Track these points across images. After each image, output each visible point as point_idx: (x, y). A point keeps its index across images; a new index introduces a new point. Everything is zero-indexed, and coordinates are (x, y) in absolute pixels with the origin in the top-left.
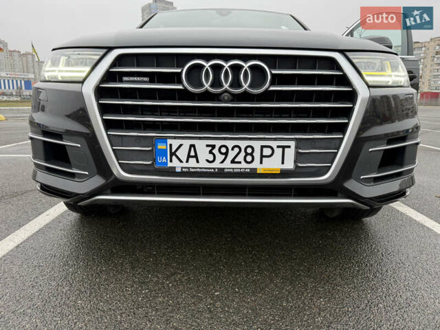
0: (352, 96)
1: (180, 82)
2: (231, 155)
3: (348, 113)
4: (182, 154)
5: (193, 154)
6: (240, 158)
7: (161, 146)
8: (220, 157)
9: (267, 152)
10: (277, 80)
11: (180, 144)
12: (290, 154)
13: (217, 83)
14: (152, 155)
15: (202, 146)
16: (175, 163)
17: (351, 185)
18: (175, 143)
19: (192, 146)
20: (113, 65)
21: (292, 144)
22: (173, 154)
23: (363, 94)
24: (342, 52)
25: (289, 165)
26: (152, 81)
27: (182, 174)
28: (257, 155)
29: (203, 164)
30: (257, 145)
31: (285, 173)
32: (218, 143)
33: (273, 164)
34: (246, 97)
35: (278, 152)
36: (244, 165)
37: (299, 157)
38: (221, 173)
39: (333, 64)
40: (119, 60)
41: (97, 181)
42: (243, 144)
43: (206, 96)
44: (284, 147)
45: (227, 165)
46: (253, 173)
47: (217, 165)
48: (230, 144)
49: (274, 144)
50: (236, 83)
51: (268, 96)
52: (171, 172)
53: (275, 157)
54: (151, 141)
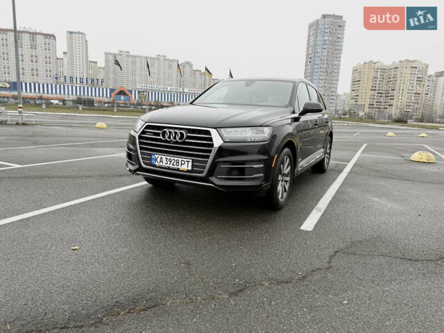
0: (212, 145)
1: (160, 136)
2: (172, 162)
3: (210, 151)
4: (159, 160)
5: (161, 161)
6: (175, 164)
7: (153, 157)
8: (169, 163)
9: (183, 162)
10: (188, 137)
12: (190, 164)
13: (170, 137)
14: (150, 159)
15: (164, 158)
16: (156, 163)
17: (213, 179)
18: (157, 156)
19: (162, 158)
20: (145, 128)
21: (191, 161)
22: (156, 160)
24: (216, 128)
25: (190, 168)
26: (153, 135)
27: (158, 167)
28: (180, 163)
29: (164, 164)
30: (180, 159)
31: (188, 171)
32: (169, 158)
33: (184, 167)
34: (177, 143)
35: (186, 163)
36: (176, 166)
37: (193, 166)
38: (169, 168)
39: (208, 133)
40: (147, 127)
41: (137, 167)
42: (176, 159)
43: (166, 141)
44: (188, 162)
45: (171, 166)
46: (178, 170)
47: (168, 165)
48: (172, 158)
49: (185, 160)
50: (175, 138)
51: (184, 143)
52: (155, 166)
53: (185, 165)
54: (151, 155)
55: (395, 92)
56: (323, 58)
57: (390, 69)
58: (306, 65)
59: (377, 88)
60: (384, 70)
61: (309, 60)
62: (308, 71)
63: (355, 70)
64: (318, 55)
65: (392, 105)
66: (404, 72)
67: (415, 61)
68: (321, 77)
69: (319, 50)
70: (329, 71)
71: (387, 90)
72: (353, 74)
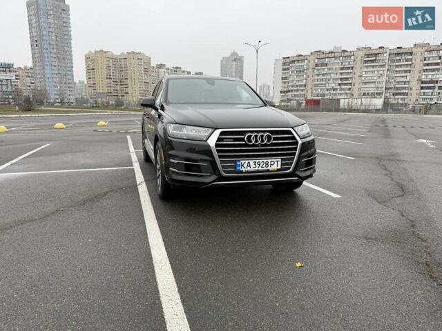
0: (296, 143)
1: (244, 141)
2: (261, 165)
3: (295, 149)
4: (245, 165)
5: (249, 165)
6: (264, 166)
7: (238, 163)
8: (258, 166)
9: (272, 163)
10: (275, 139)
11: (244, 162)
12: (280, 163)
13: (256, 141)
14: (235, 167)
15: (252, 162)
16: (243, 169)
17: (297, 173)
18: (243, 162)
19: (249, 162)
20: (220, 135)
21: (280, 160)
22: (242, 166)
23: (300, 142)
24: (292, 128)
25: (279, 167)
26: (234, 141)
27: (245, 172)
28: (269, 164)
29: (252, 168)
30: (269, 161)
31: (278, 170)
32: (257, 161)
33: (274, 167)
34: (266, 145)
35: (276, 163)
36: (265, 168)
37: (282, 164)
38: (258, 171)
39: (290, 132)
40: (222, 133)
41: (214, 177)
42: (265, 161)
43: (253, 145)
44: (278, 161)
45: (260, 168)
46: (268, 171)
47: (257, 169)
48: (261, 161)
49: (274, 160)
50: (262, 141)
51: (272, 145)
52: (242, 172)
53: (275, 165)
54: (235, 162)
55: (128, 81)
56: (51, 42)
57: (120, 59)
58: (33, 49)
59: (112, 77)
60: (115, 59)
61: (35, 43)
62: (36, 56)
63: (88, 58)
64: (45, 38)
65: (127, 93)
66: (132, 62)
67: (139, 53)
68: (53, 64)
69: (44, 33)
70: (61, 57)
71: (121, 79)
72: (86, 61)
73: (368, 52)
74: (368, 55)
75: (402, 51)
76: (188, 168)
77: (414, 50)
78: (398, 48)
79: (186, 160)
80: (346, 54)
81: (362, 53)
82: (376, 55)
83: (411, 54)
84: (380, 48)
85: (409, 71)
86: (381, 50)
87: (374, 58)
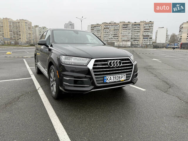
0: (132, 65)
1: (108, 65)
3: (132, 68)
4: (109, 79)
6: (118, 79)
7: (105, 78)
8: (115, 79)
9: (122, 77)
10: (123, 63)
12: (125, 76)
13: (114, 65)
14: (103, 80)
16: (108, 81)
18: (108, 77)
19: (111, 77)
20: (95, 62)
21: (125, 75)
22: (107, 79)
23: (134, 65)
24: (130, 57)
25: (125, 79)
26: (102, 65)
27: (109, 83)
28: (120, 78)
29: (112, 81)
30: (120, 76)
32: (115, 76)
33: (123, 79)
34: (119, 67)
36: (119, 80)
37: (126, 77)
38: (115, 82)
39: (129, 59)
41: (92, 87)
42: (118, 76)
43: (113, 67)
44: (124, 76)
45: (116, 80)
46: (120, 81)
47: (114, 80)
48: (116, 76)
49: (123, 75)
50: (117, 65)
51: (122, 67)
52: (107, 83)
54: (103, 77)
55: (21, 33)
57: (16, 22)
59: (12, 31)
60: (14, 22)
65: (20, 38)
67: (26, 20)
71: (17, 32)
73: (124, 24)
74: (124, 25)
75: (136, 24)
76: (75, 82)
77: (141, 24)
78: (135, 22)
79: (74, 78)
80: (116, 24)
81: (122, 24)
82: (127, 25)
83: (140, 25)
84: (128, 22)
85: (139, 32)
86: (129, 23)
87: (126, 26)
